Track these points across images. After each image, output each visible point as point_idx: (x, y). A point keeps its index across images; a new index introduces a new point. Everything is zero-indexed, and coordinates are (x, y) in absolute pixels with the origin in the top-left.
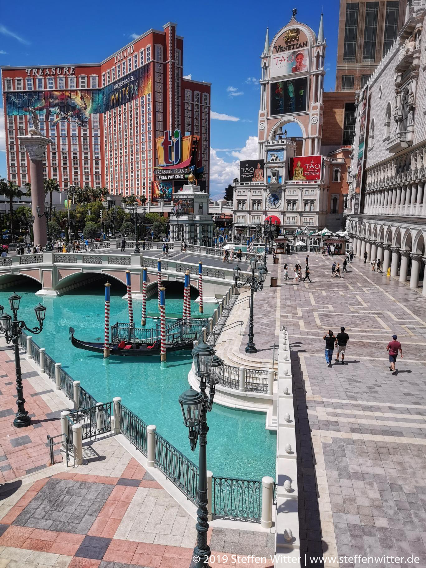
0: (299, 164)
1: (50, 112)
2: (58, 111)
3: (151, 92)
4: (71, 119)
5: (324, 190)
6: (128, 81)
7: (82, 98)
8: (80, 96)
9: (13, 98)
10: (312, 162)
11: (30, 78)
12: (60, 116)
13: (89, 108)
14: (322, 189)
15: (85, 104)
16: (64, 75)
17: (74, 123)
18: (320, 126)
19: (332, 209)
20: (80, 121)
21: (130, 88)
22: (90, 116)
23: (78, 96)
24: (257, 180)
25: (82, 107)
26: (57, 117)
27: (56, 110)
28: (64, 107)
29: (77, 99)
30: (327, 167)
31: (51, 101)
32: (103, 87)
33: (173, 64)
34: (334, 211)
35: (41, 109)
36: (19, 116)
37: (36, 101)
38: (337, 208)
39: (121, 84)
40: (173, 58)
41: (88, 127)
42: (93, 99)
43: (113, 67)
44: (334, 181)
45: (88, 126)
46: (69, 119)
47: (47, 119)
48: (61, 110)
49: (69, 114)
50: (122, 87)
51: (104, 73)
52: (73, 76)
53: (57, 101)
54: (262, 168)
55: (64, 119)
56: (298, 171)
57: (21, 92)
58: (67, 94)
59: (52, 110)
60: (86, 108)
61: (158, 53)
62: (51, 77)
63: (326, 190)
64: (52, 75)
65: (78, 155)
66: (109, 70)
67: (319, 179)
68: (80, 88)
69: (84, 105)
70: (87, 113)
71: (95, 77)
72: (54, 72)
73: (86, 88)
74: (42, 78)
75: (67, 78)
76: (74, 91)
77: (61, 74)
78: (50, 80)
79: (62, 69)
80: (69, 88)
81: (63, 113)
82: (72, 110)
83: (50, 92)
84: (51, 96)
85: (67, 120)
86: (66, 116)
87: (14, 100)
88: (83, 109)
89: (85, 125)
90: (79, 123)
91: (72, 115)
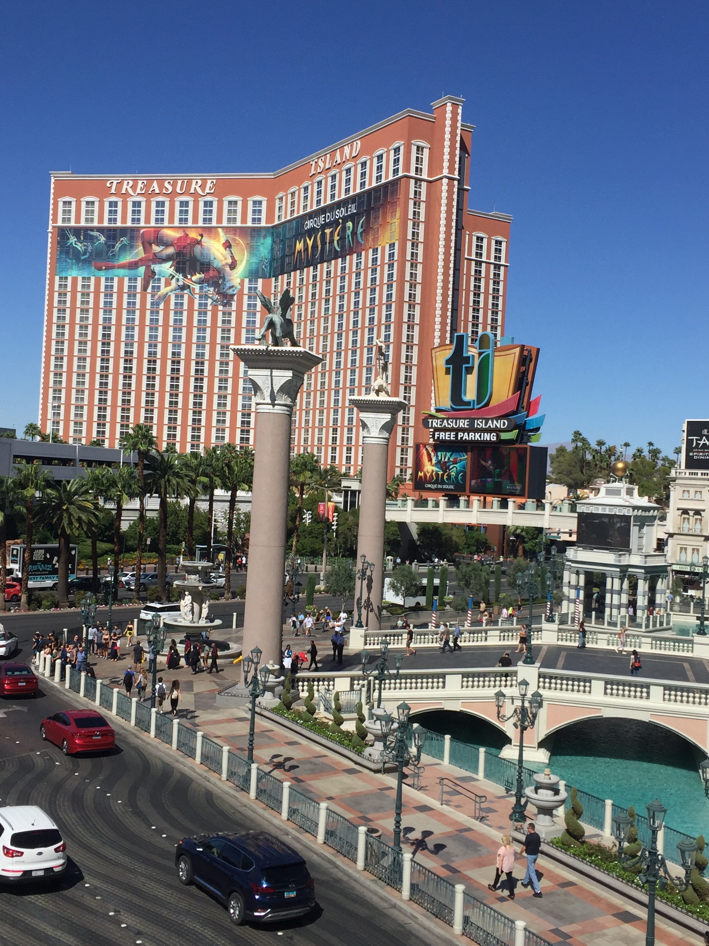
1: (154, 273)
2: (172, 271)
4: (197, 287)
6: (339, 213)
7: (228, 245)
8: (223, 240)
9: (73, 240)
11: (114, 198)
12: (174, 281)
15: (232, 257)
16: (192, 194)
20: (218, 293)
22: (242, 283)
23: (219, 241)
25: (227, 264)
26: (168, 284)
27: (166, 268)
28: (184, 263)
29: (216, 249)
31: (156, 249)
32: (277, 222)
35: (133, 266)
36: (84, 278)
37: (123, 248)
39: (321, 219)
42: (252, 249)
43: (308, 183)
46: (194, 289)
47: (145, 288)
48: (177, 270)
49: (194, 278)
51: (281, 194)
52: (209, 198)
53: (171, 250)
55: (183, 288)
57: (92, 229)
58: (193, 235)
59: (156, 268)
60: (233, 266)
62: (160, 199)
64: (166, 195)
66: (294, 188)
68: (225, 224)
69: (230, 261)
70: (235, 277)
71: (260, 203)
72: (170, 188)
73: (238, 224)
74: (142, 199)
75: (196, 203)
76: (210, 230)
77: (186, 193)
78: (160, 204)
79: (190, 182)
80: (201, 224)
81: (181, 277)
82: (202, 271)
83: (157, 230)
84: (160, 241)
85: (190, 292)
86: (187, 282)
87: (75, 244)
88: (228, 269)
89: (228, 304)
90: (216, 297)
91: (201, 282)
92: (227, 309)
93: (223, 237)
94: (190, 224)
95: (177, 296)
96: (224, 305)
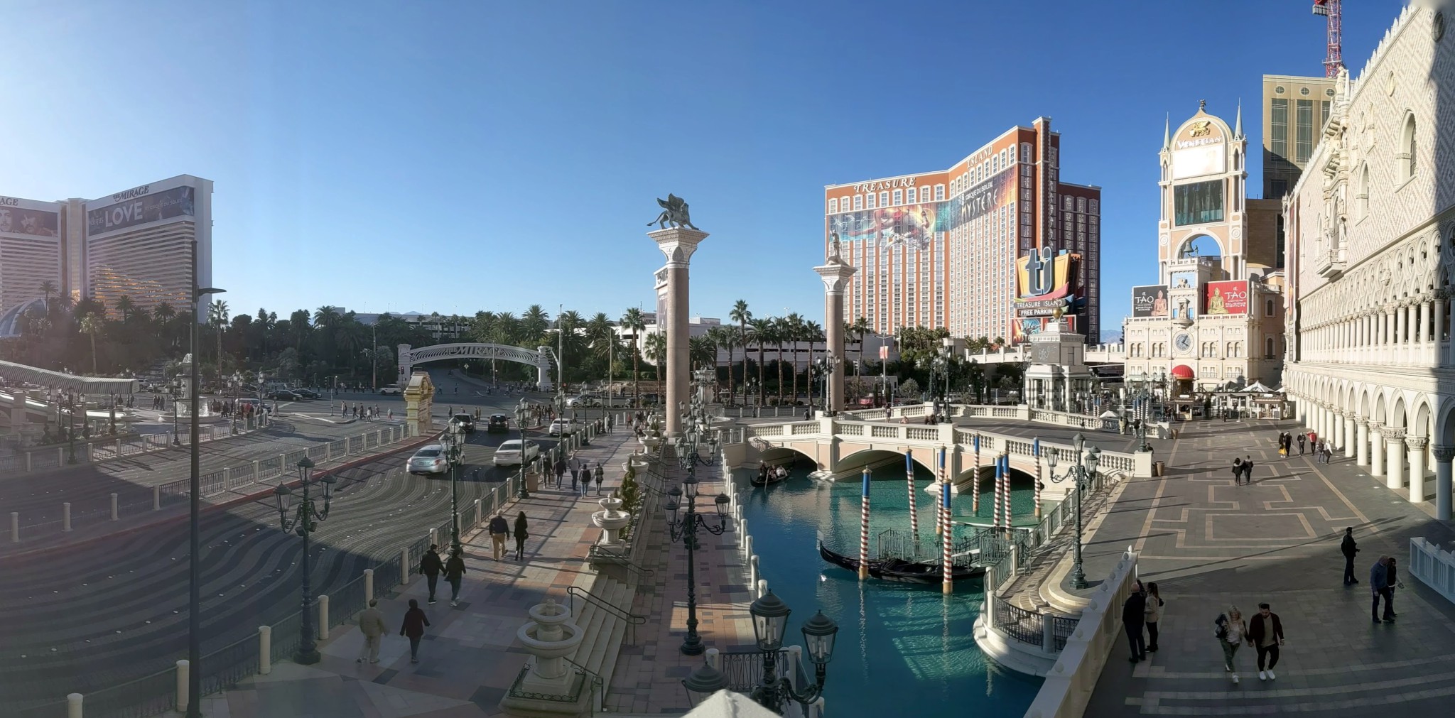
0: (1217, 292)
1: (882, 235)
2: (892, 232)
3: (1015, 201)
4: (907, 240)
5: (1253, 327)
6: (984, 188)
7: (924, 214)
8: (921, 212)
9: (837, 222)
10: (1235, 289)
11: (858, 195)
12: (894, 239)
13: (932, 226)
14: (1251, 327)
15: (927, 221)
16: (901, 188)
17: (911, 245)
18: (1244, 242)
19: (1266, 354)
20: (920, 243)
21: (986, 198)
22: (933, 236)
23: (918, 212)
24: (1160, 313)
25: (924, 225)
26: (890, 240)
27: (890, 231)
28: (899, 227)
29: (917, 217)
30: (1257, 296)
31: (884, 221)
32: (951, 198)
33: (1046, 166)
34: (1270, 357)
35: (870, 232)
36: (844, 242)
37: (865, 223)
38: (1274, 354)
39: (974, 193)
40: (1046, 157)
41: (929, 251)
43: (966, 173)
44: (1266, 315)
45: (929, 248)
46: (905, 241)
47: (878, 244)
48: (895, 232)
49: (905, 235)
50: (976, 197)
51: (953, 181)
52: (912, 188)
53: (891, 221)
54: (1165, 297)
55: (899, 242)
56: (1216, 300)
57: (847, 214)
58: (904, 210)
59: (884, 232)
60: (927, 226)
61: (1026, 153)
62: (885, 192)
63: (1256, 328)
64: (887, 190)
65: (915, 287)
66: (959, 177)
67: (1245, 313)
68: (921, 202)
69: (925, 223)
70: (929, 232)
71: (941, 187)
72: (889, 185)
73: (929, 201)
74: (874, 194)
75: (904, 191)
76: (913, 206)
77: (898, 187)
78: (884, 195)
79: (900, 181)
80: (908, 204)
81: (898, 235)
82: (909, 231)
83: (883, 211)
84: (884, 215)
85: (903, 243)
86: (901, 238)
88: (924, 228)
89: (926, 248)
90: (919, 245)
91: (909, 237)
92: (925, 251)
93: (920, 209)
94: (901, 204)
95: (896, 247)
96: (923, 249)
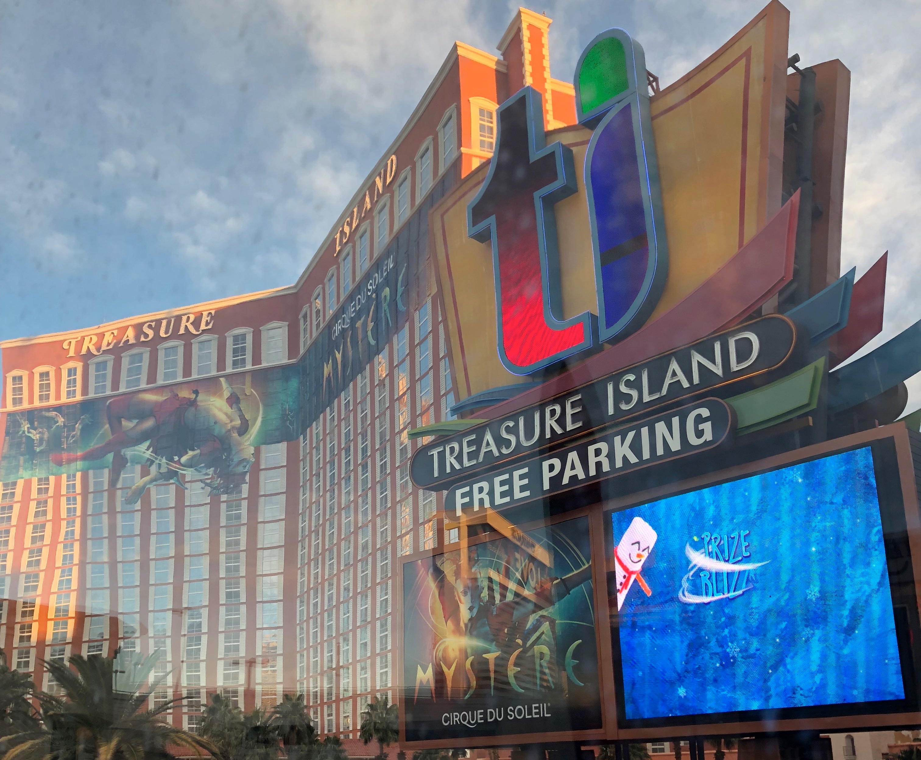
1: (125, 460)
2: (149, 454)
7: (233, 400)
8: (226, 394)
12: (153, 468)
13: (255, 430)
15: (242, 417)
16: (181, 337)
20: (221, 476)
22: (257, 453)
23: (221, 396)
25: (233, 428)
27: (144, 450)
28: (169, 438)
29: (215, 409)
31: (129, 425)
32: (301, 353)
35: (99, 454)
41: (245, 494)
42: (269, 399)
45: (245, 488)
46: (183, 476)
47: (113, 482)
48: (158, 451)
49: (184, 459)
51: (305, 309)
52: (205, 337)
55: (167, 476)
57: (48, 409)
58: (184, 393)
59: (129, 453)
62: (138, 350)
68: (229, 370)
69: (238, 422)
70: (247, 445)
72: (151, 333)
73: (249, 367)
74: (109, 358)
75: (188, 345)
76: (208, 382)
77: (175, 335)
78: (135, 359)
79: (179, 318)
80: (193, 377)
81: (164, 460)
82: (195, 446)
83: (130, 397)
85: (178, 480)
87: (29, 432)
88: (235, 435)
89: (236, 491)
90: (218, 481)
92: (234, 497)
94: (179, 379)
